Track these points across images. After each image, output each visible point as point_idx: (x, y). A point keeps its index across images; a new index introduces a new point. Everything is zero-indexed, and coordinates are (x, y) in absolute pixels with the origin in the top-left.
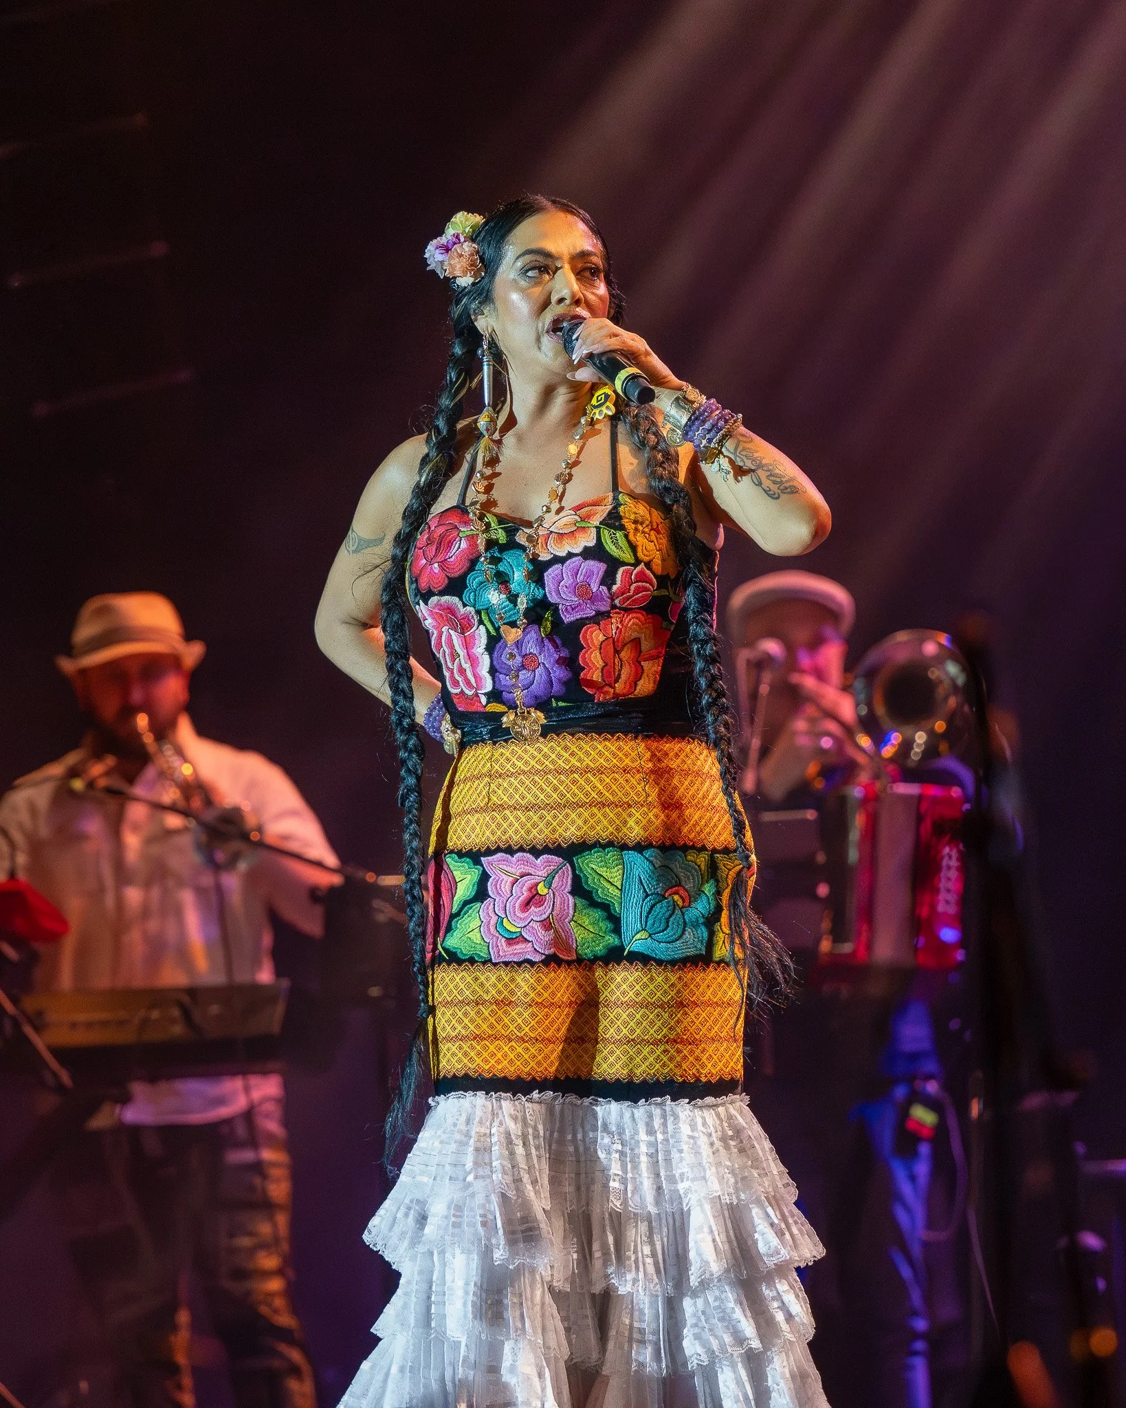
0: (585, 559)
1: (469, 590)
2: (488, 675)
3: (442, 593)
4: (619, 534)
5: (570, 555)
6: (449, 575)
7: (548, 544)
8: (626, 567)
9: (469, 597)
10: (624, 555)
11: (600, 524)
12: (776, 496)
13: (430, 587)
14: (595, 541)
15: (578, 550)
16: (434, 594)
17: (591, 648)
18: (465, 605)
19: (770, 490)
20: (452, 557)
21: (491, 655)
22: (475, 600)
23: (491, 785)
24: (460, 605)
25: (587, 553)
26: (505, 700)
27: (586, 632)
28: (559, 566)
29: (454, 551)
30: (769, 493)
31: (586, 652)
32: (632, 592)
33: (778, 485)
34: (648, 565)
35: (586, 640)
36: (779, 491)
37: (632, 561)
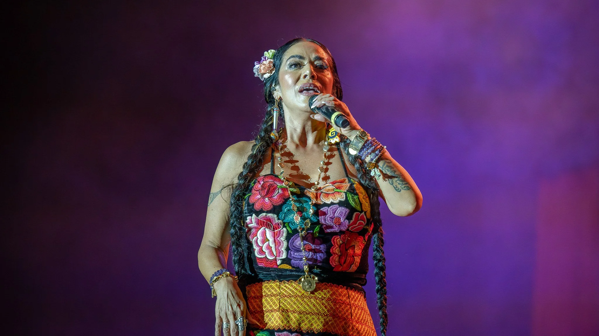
0: (340, 206)
1: (282, 213)
2: (285, 251)
3: (268, 212)
4: (356, 197)
5: (332, 204)
6: (274, 204)
7: (321, 197)
8: (358, 213)
9: (282, 216)
10: (357, 207)
11: (347, 191)
12: (399, 190)
13: (262, 208)
14: (344, 198)
15: (336, 201)
16: (264, 212)
17: (336, 246)
18: (279, 219)
19: (397, 187)
20: (275, 196)
21: (288, 242)
22: (284, 218)
23: (281, 299)
24: (276, 219)
25: (341, 204)
26: (292, 263)
27: (334, 238)
28: (327, 208)
29: (276, 194)
30: (396, 188)
31: (334, 247)
32: (357, 224)
33: (401, 185)
34: (365, 213)
35: (334, 242)
36: (401, 188)
37: (360, 210)
